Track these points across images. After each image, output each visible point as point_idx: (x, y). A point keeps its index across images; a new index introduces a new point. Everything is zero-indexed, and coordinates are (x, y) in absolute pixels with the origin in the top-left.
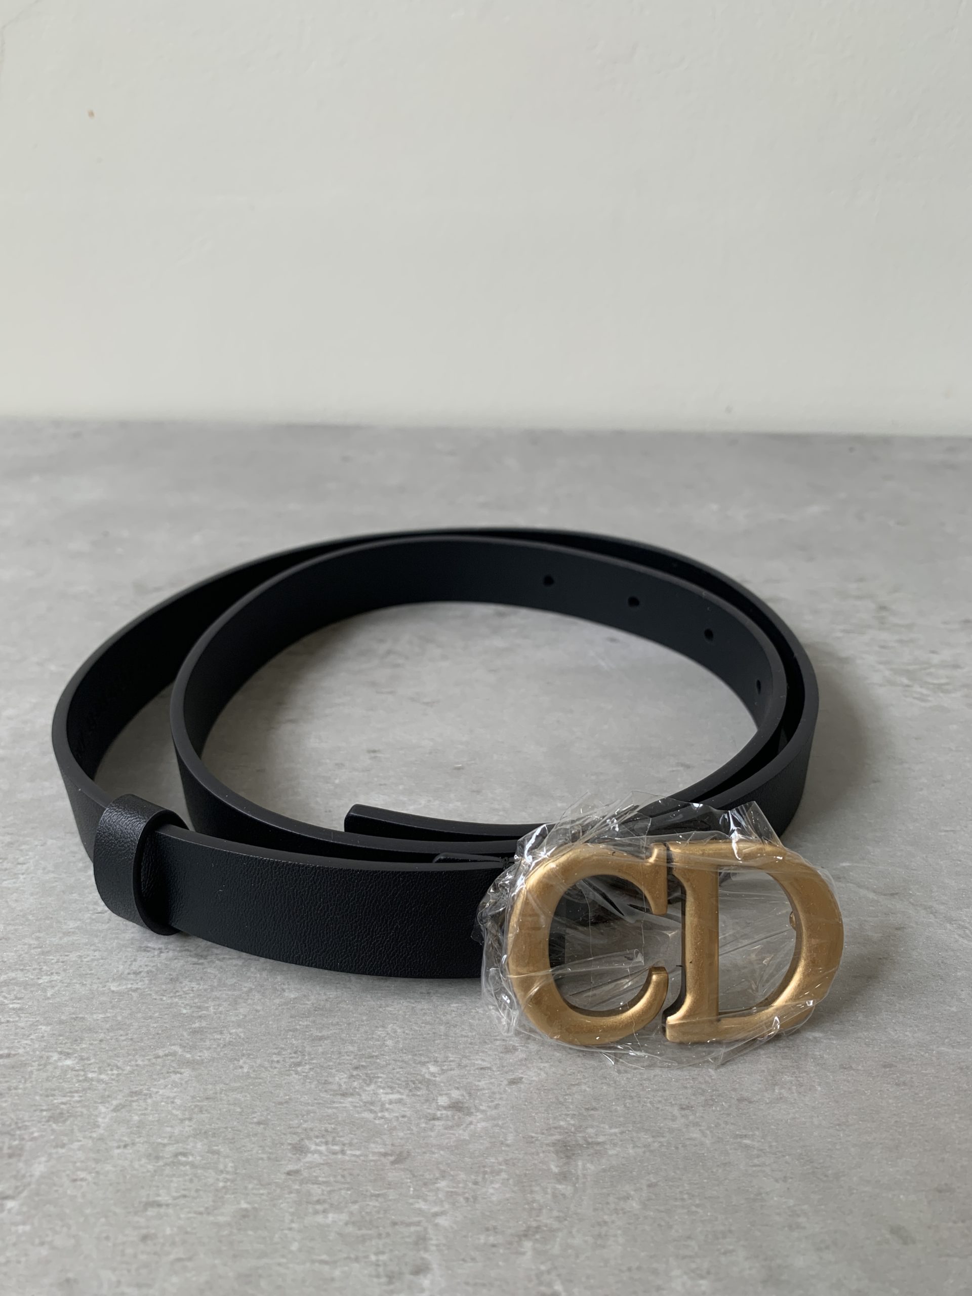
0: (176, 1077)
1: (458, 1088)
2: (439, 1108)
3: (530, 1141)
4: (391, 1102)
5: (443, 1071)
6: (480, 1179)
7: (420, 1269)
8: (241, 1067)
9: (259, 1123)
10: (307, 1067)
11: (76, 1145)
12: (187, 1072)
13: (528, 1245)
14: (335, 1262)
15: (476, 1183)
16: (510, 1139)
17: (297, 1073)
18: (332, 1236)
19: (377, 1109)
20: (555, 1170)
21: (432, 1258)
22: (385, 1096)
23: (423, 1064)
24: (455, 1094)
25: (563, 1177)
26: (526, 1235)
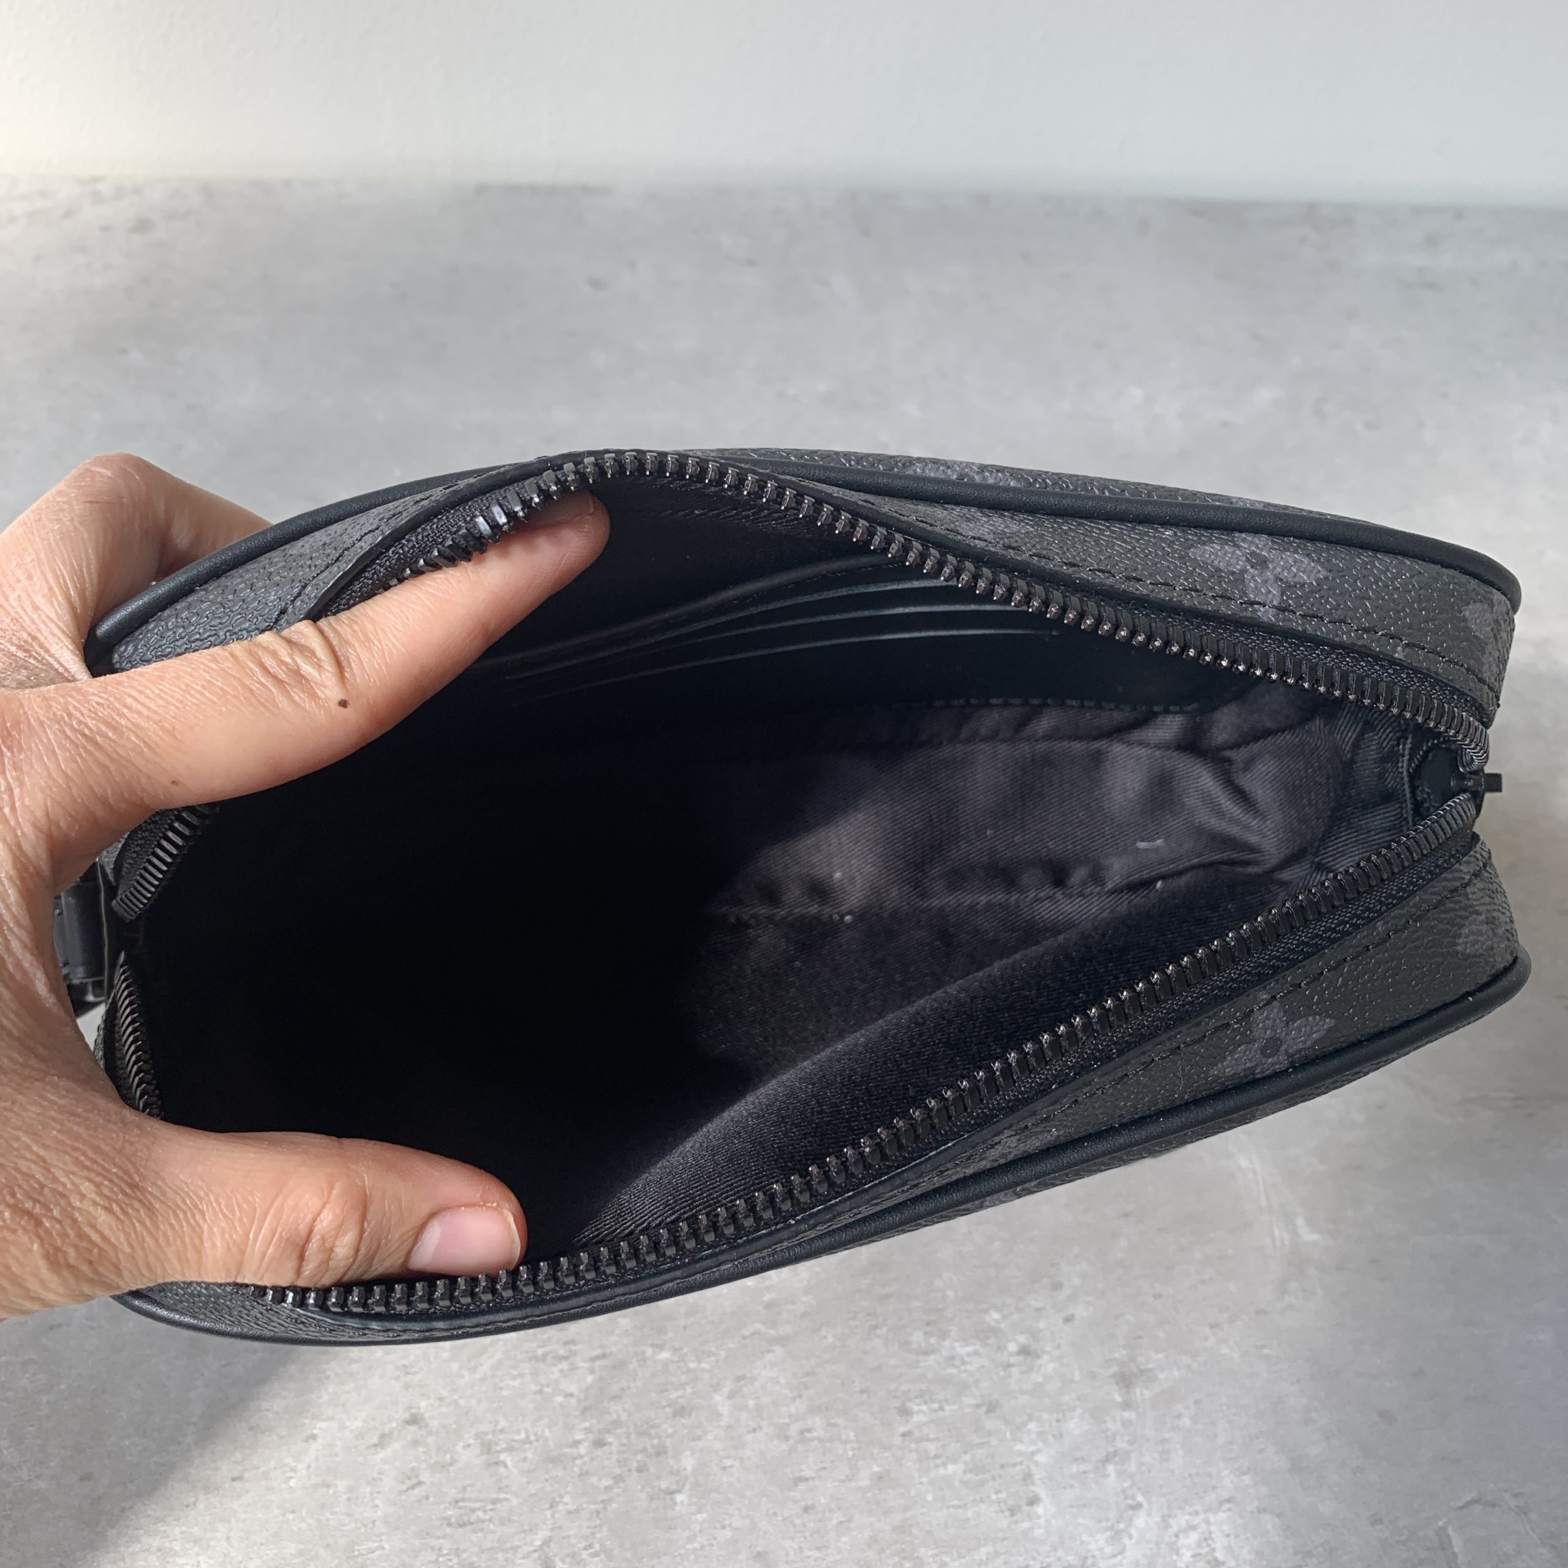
0: (770, 1357)
1: (1022, 1333)
2: (1010, 1355)
3: (1093, 1376)
4: (968, 1355)
5: (1005, 1318)
6: (1060, 1416)
7: (1033, 1501)
8: (825, 1337)
9: (862, 1392)
10: (885, 1329)
11: (710, 1436)
12: (779, 1350)
13: (1110, 1468)
14: (966, 1505)
15: (1058, 1421)
16: (1077, 1376)
17: (878, 1336)
18: (957, 1484)
19: (958, 1362)
20: (1119, 1399)
21: (1040, 1490)
22: (962, 1350)
23: (986, 1311)
24: (1022, 1339)
25: (1127, 1405)
26: (1107, 1459)
